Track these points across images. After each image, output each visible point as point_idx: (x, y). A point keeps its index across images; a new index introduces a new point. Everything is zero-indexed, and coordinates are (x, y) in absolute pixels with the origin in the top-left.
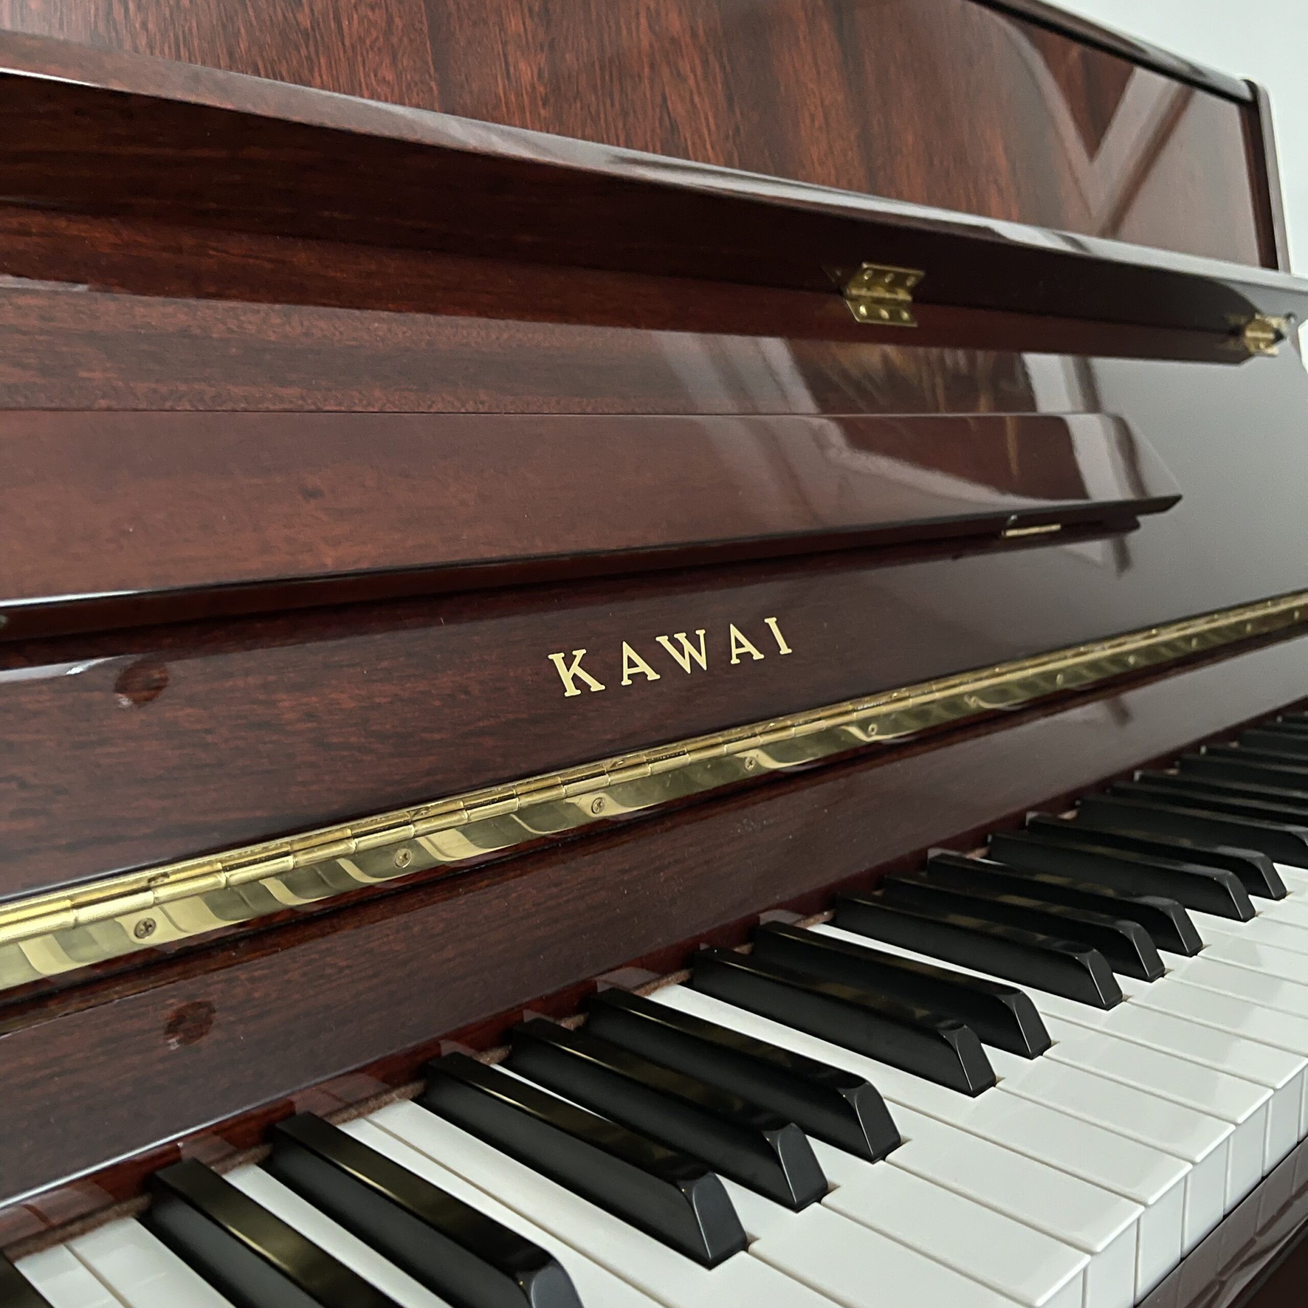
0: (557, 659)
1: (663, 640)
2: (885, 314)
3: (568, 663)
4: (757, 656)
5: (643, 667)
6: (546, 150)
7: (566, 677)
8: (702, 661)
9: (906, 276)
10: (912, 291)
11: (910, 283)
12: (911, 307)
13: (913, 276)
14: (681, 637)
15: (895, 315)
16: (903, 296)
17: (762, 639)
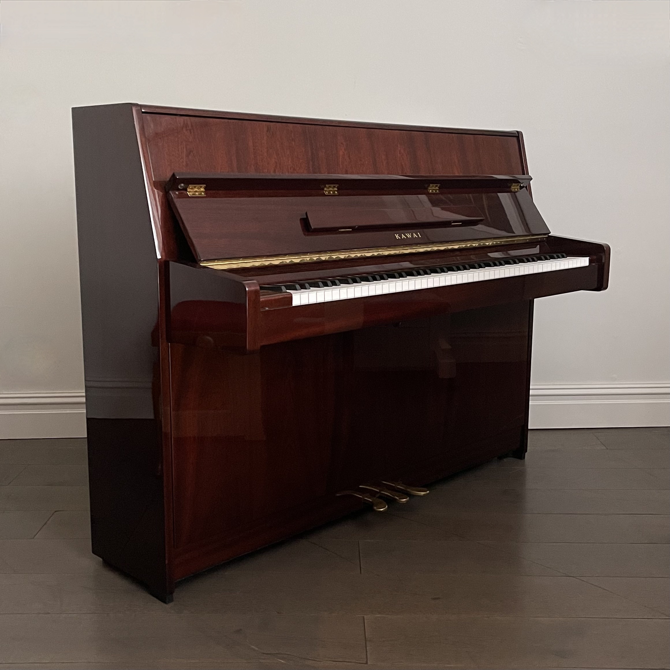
0: (396, 235)
1: (406, 234)
2: (434, 191)
3: (397, 235)
4: (417, 237)
5: (404, 237)
6: (396, 177)
7: (397, 237)
8: (411, 237)
9: (437, 186)
10: (438, 187)
11: (438, 186)
12: (439, 190)
13: (439, 185)
14: (408, 234)
15: (436, 191)
16: (437, 188)
17: (418, 235)
